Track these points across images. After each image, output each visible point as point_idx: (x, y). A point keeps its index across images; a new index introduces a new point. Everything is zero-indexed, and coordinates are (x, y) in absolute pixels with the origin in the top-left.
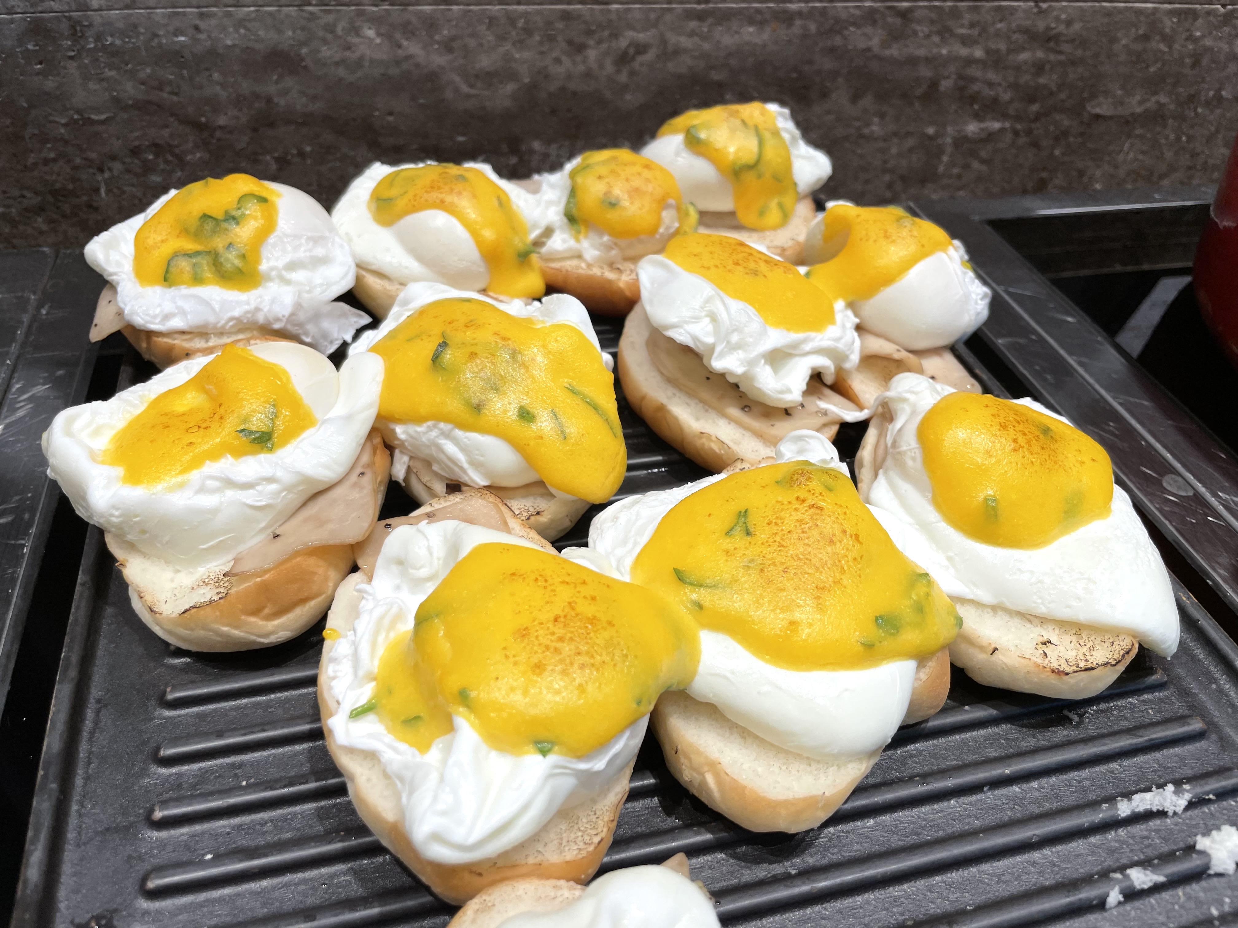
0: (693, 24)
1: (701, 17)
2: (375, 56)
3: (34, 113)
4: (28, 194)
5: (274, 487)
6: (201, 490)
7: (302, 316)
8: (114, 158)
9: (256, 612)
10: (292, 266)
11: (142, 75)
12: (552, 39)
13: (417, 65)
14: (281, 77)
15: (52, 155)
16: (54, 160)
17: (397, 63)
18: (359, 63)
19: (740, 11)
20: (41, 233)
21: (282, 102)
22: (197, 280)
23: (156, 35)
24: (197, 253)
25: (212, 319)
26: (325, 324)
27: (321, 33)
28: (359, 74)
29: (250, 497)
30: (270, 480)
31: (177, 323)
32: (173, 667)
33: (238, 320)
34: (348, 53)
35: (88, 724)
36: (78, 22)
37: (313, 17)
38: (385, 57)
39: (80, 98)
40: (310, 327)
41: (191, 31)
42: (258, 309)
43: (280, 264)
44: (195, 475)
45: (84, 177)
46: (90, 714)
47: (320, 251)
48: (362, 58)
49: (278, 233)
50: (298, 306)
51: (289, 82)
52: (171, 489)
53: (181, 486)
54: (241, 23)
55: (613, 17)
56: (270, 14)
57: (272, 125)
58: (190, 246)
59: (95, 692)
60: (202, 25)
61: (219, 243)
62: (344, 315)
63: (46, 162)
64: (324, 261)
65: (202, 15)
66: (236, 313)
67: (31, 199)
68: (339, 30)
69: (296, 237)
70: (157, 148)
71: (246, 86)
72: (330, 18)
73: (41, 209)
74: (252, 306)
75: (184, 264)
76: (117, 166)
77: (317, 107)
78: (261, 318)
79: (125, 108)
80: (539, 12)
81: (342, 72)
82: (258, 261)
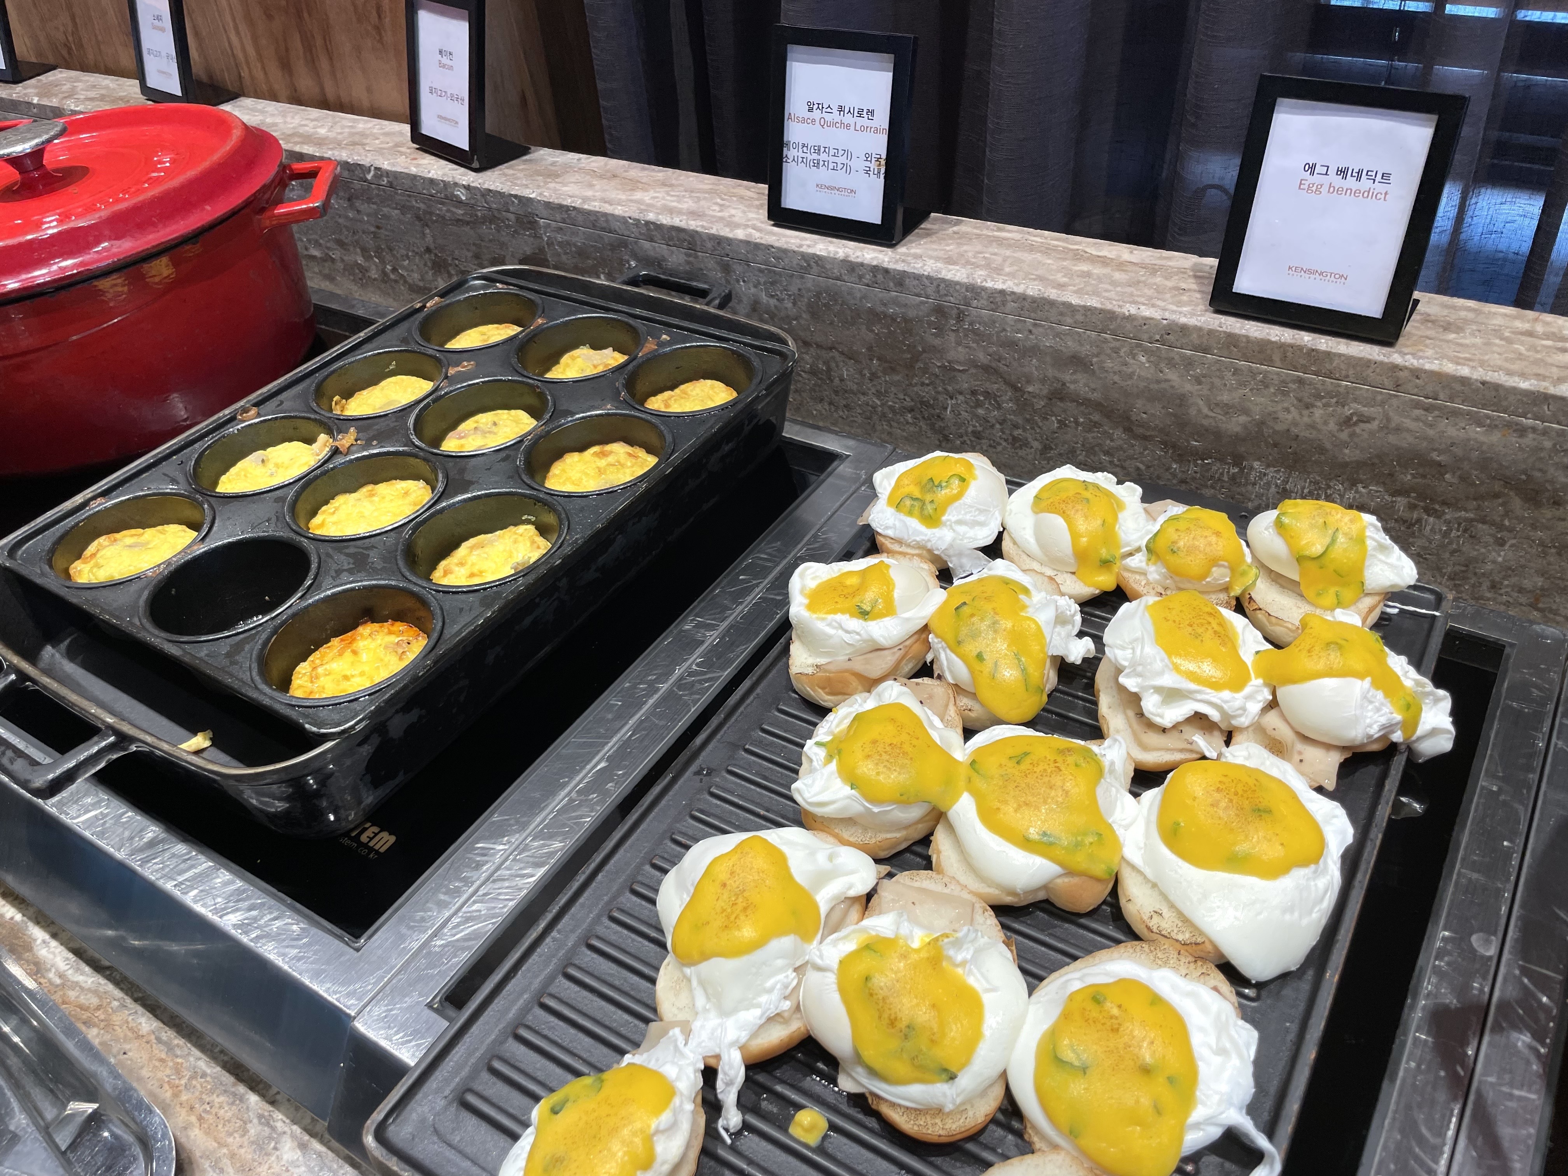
0: (1418, 412)
1: (1428, 409)
2: (1142, 374)
3: (924, 355)
4: (908, 399)
5: (858, 637)
6: (829, 625)
7: (951, 552)
8: (961, 393)
9: (823, 688)
10: (960, 522)
11: (990, 350)
12: (1285, 394)
13: (1172, 387)
14: (1075, 372)
15: (927, 382)
16: (928, 385)
17: (1158, 382)
18: (1131, 376)
19: (1469, 413)
20: (908, 423)
21: (1072, 387)
22: (910, 513)
23: (1004, 330)
24: (917, 499)
25: (906, 537)
26: (964, 561)
27: (1109, 351)
28: (1129, 383)
29: (847, 638)
30: (858, 634)
31: (890, 533)
32: (791, 697)
33: (918, 542)
34: (1124, 368)
35: (748, 701)
36: (963, 312)
37: (1106, 341)
38: (1149, 376)
39: (951, 355)
40: (954, 559)
41: (1026, 333)
42: (929, 541)
43: (954, 519)
44: (830, 617)
45: (941, 399)
46: (752, 698)
47: (981, 518)
48: (1133, 373)
49: (961, 501)
50: (951, 546)
51: (1080, 377)
52: (818, 619)
53: (823, 619)
54: (1057, 335)
55: (1342, 390)
56: (1078, 333)
57: (1061, 399)
58: (917, 494)
59: (758, 690)
60: (1034, 330)
61: (928, 497)
62: (979, 558)
63: (923, 384)
64: (982, 524)
65: (1035, 325)
66: (918, 539)
67: (909, 403)
68: (1122, 354)
69: (970, 506)
70: (987, 394)
71: (1051, 372)
72: (1117, 344)
73: (911, 410)
74: (926, 538)
75: (908, 502)
76: (961, 398)
77: (1096, 396)
78: (929, 546)
79: (976, 366)
80: (1278, 374)
81: (1116, 378)
82: (943, 514)
